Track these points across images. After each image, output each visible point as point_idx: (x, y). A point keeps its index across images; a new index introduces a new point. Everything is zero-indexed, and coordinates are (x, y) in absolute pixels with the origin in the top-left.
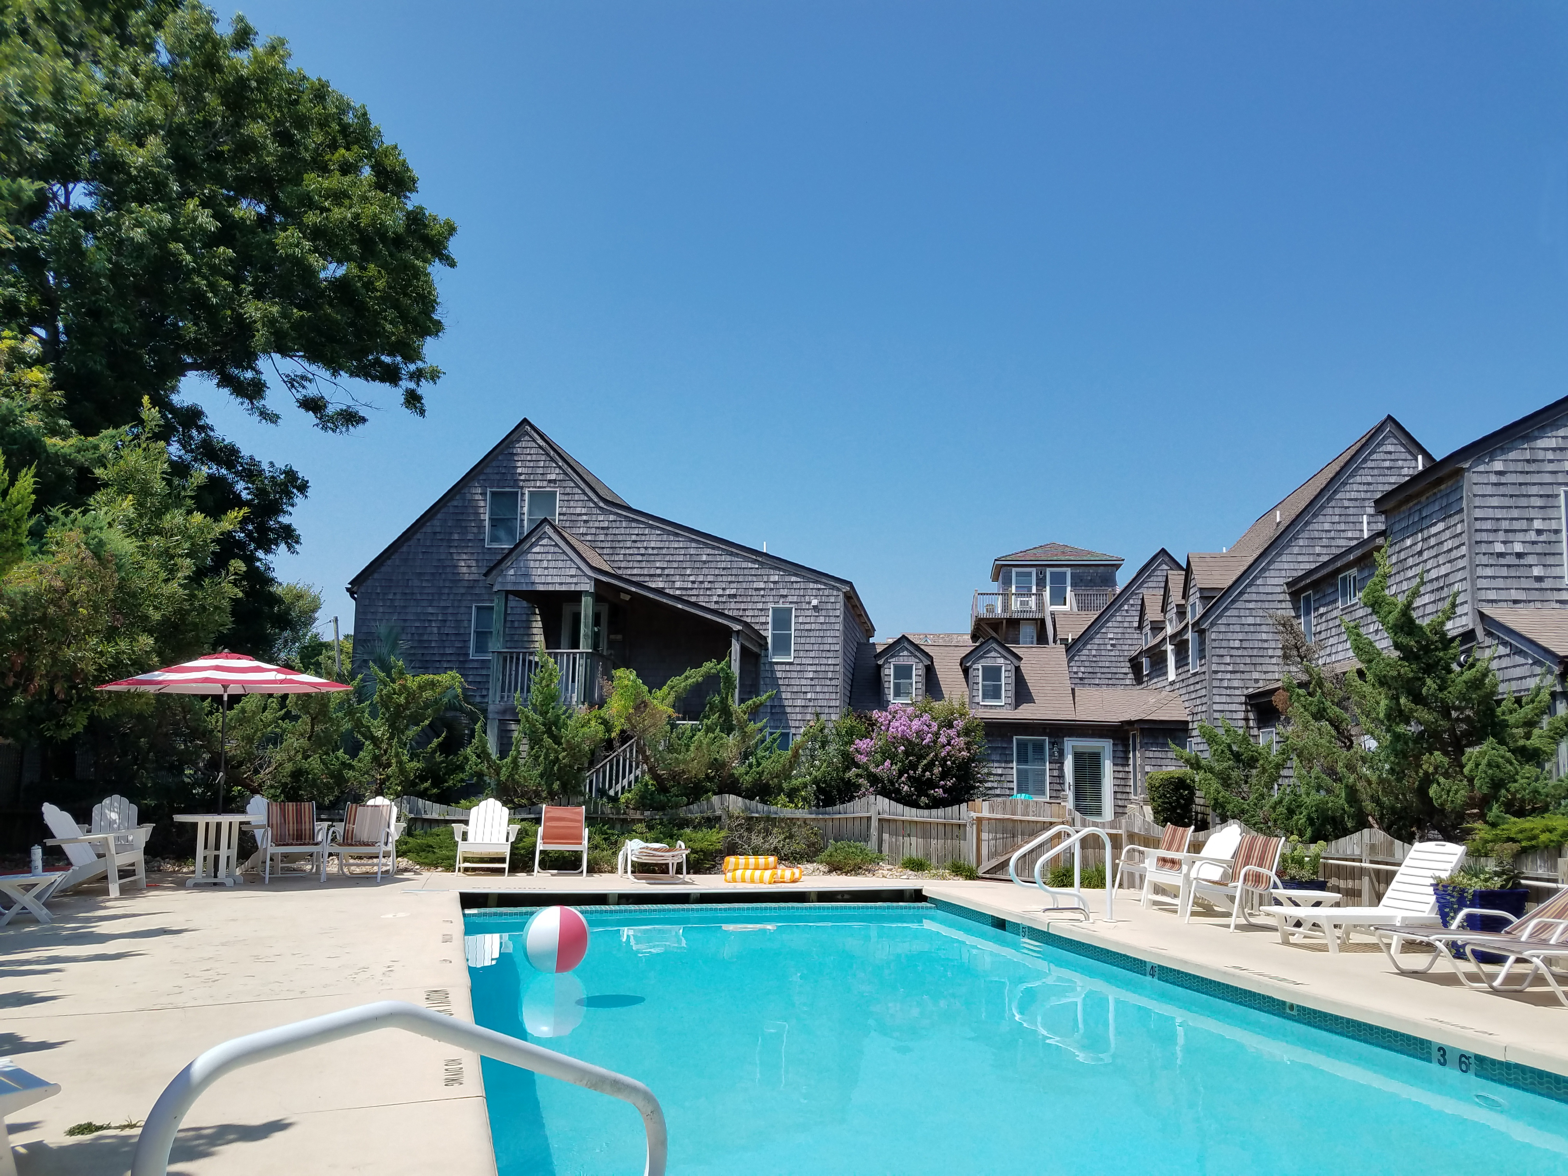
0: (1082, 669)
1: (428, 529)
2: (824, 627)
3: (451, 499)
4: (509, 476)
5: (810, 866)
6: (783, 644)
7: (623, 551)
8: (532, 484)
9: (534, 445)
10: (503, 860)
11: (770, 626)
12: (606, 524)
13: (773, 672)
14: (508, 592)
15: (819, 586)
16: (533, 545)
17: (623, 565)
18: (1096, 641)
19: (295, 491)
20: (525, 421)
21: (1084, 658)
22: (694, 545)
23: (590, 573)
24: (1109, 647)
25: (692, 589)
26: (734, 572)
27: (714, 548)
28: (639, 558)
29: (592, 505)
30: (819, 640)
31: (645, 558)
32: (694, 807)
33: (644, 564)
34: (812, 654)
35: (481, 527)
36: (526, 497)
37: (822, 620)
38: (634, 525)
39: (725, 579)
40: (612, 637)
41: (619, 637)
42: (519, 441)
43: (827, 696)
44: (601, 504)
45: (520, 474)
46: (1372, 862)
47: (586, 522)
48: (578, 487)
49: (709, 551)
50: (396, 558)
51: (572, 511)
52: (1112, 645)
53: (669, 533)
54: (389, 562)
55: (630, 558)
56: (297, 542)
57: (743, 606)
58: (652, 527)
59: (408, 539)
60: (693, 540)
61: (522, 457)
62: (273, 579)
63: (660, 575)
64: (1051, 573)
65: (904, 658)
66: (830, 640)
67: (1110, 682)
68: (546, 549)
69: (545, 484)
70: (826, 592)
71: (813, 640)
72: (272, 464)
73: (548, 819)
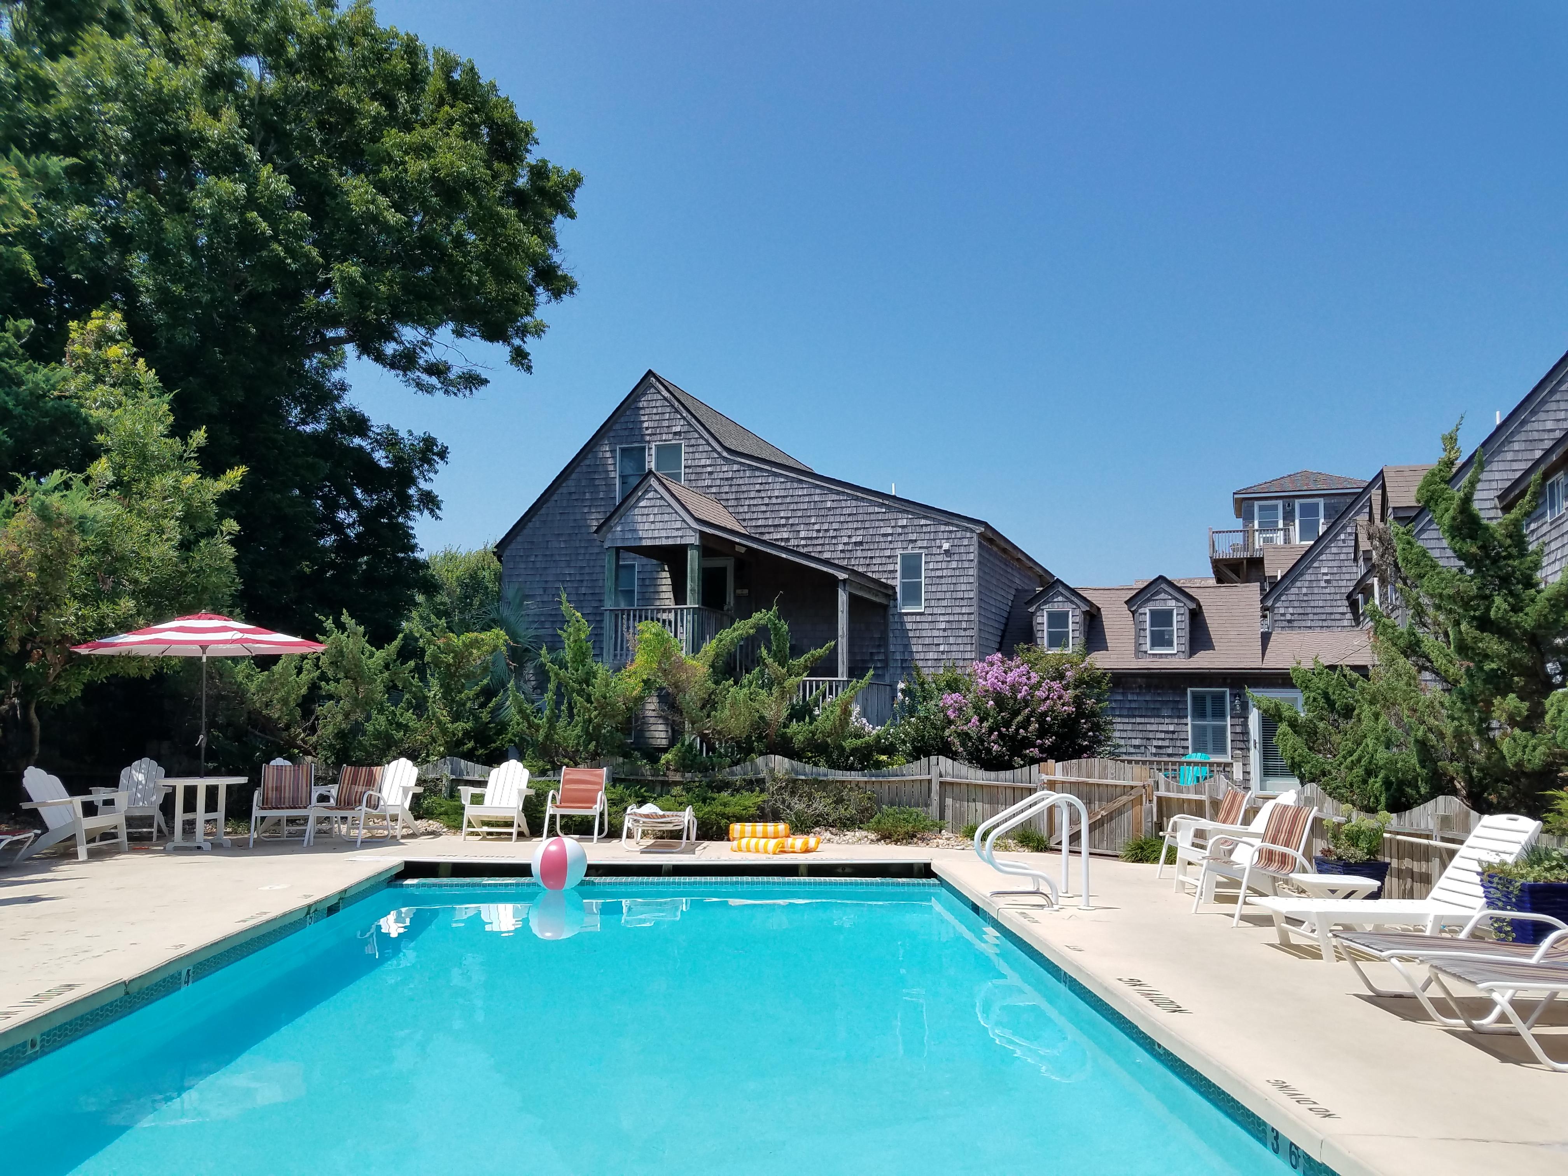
0: (1291, 610)
1: (563, 490)
2: (957, 573)
3: (585, 458)
4: (635, 431)
5: (859, 834)
6: (912, 593)
7: (747, 502)
8: (658, 437)
9: (660, 397)
10: (510, 824)
11: (898, 575)
12: (730, 475)
13: (903, 623)
14: (618, 549)
15: (951, 528)
16: (639, 499)
17: (748, 516)
18: (1307, 577)
19: (435, 458)
20: (650, 373)
21: (1293, 597)
22: (818, 491)
23: (695, 525)
24: (1323, 584)
25: (817, 538)
26: (860, 518)
27: (838, 493)
28: (764, 508)
29: (716, 456)
30: (952, 588)
31: (769, 508)
32: (737, 769)
33: (768, 515)
34: (945, 603)
35: (610, 486)
36: (653, 452)
37: (954, 565)
38: (757, 473)
39: (850, 525)
40: (739, 591)
41: (746, 591)
42: (644, 394)
43: (962, 648)
44: (725, 454)
45: (647, 428)
46: (1444, 840)
47: (710, 473)
48: (702, 437)
49: (835, 497)
50: (536, 521)
51: (696, 463)
52: (1327, 581)
53: (793, 480)
54: (530, 525)
55: (754, 509)
56: (439, 508)
57: (869, 554)
58: (776, 475)
59: (547, 501)
60: (817, 486)
61: (647, 411)
62: (416, 545)
63: (784, 525)
64: (1301, 505)
65: (1058, 605)
66: (963, 587)
67: (1325, 624)
68: (652, 503)
69: (671, 436)
70: (959, 535)
71: (944, 588)
72: (410, 433)
73: (568, 782)
